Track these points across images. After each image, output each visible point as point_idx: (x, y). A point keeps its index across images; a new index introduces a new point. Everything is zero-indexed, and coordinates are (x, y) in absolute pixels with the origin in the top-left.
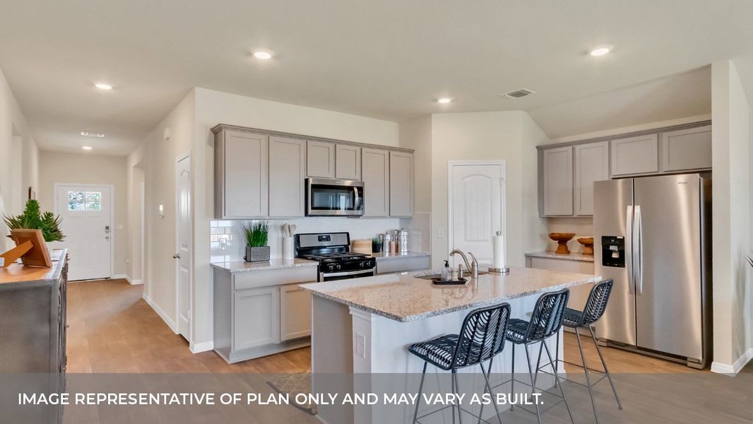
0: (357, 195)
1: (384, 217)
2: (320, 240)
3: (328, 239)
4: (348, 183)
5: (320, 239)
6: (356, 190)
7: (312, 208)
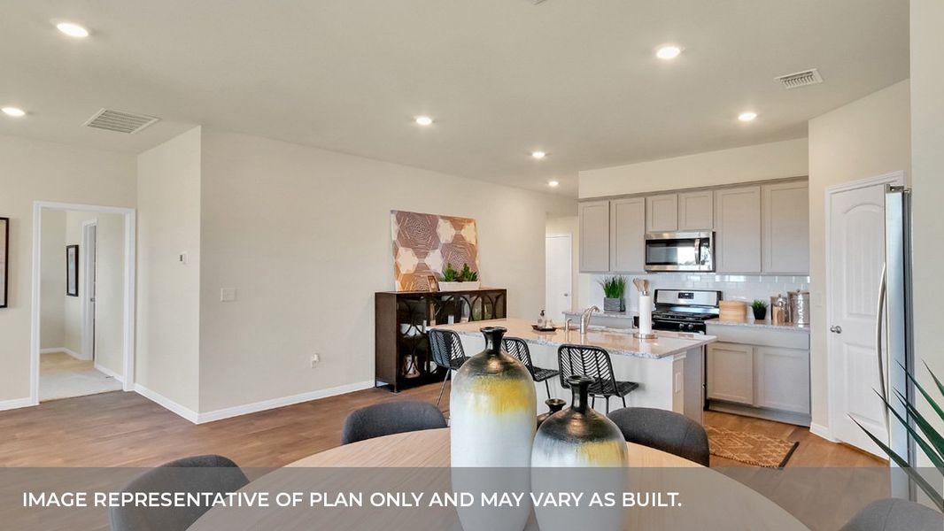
0: (697, 248)
2: (680, 297)
3: (690, 296)
6: (697, 243)
7: (647, 264)
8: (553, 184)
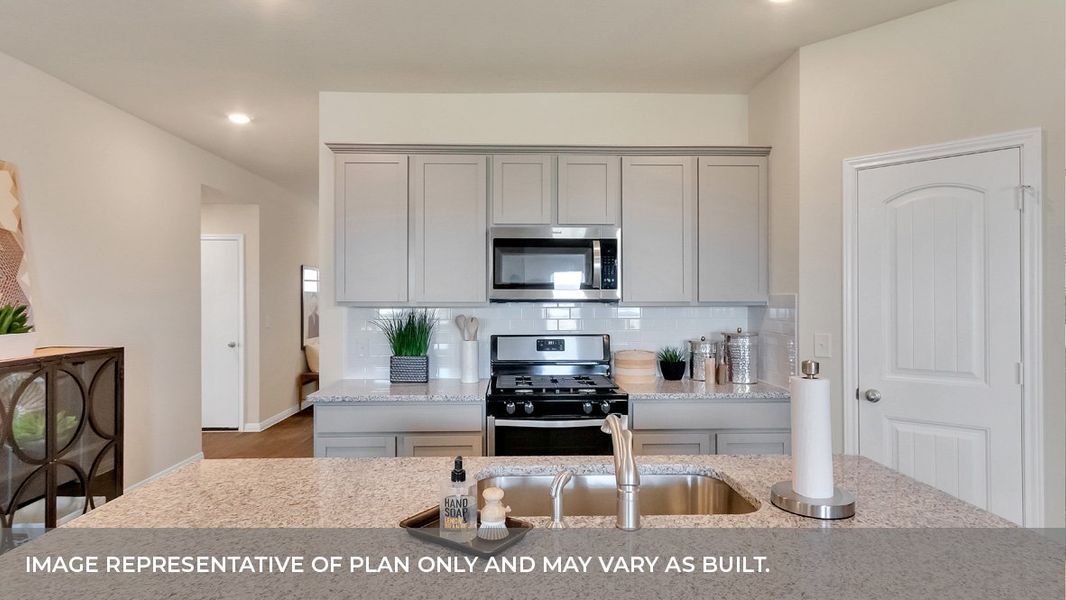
0: (598, 257)
1: (684, 305)
2: (539, 348)
3: (558, 346)
4: (580, 234)
5: (542, 346)
6: (597, 248)
7: (496, 286)
8: (239, 119)
